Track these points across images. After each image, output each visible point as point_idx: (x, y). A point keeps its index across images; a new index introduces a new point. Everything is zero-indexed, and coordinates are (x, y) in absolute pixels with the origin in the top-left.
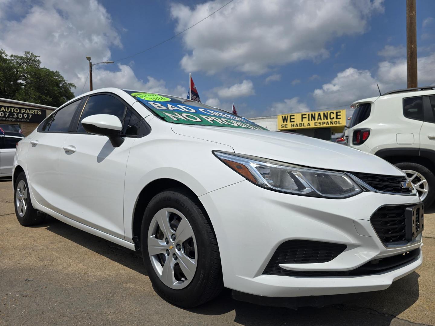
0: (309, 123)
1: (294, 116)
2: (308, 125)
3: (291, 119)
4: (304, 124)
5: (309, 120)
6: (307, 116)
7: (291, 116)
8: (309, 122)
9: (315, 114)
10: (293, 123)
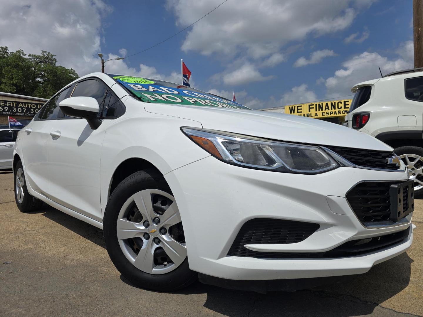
0: (316, 114)
1: (301, 106)
2: (315, 115)
3: (298, 109)
4: (311, 114)
5: (316, 110)
6: (314, 106)
7: (298, 107)
8: (316, 112)
9: (322, 104)
10: (300, 114)
